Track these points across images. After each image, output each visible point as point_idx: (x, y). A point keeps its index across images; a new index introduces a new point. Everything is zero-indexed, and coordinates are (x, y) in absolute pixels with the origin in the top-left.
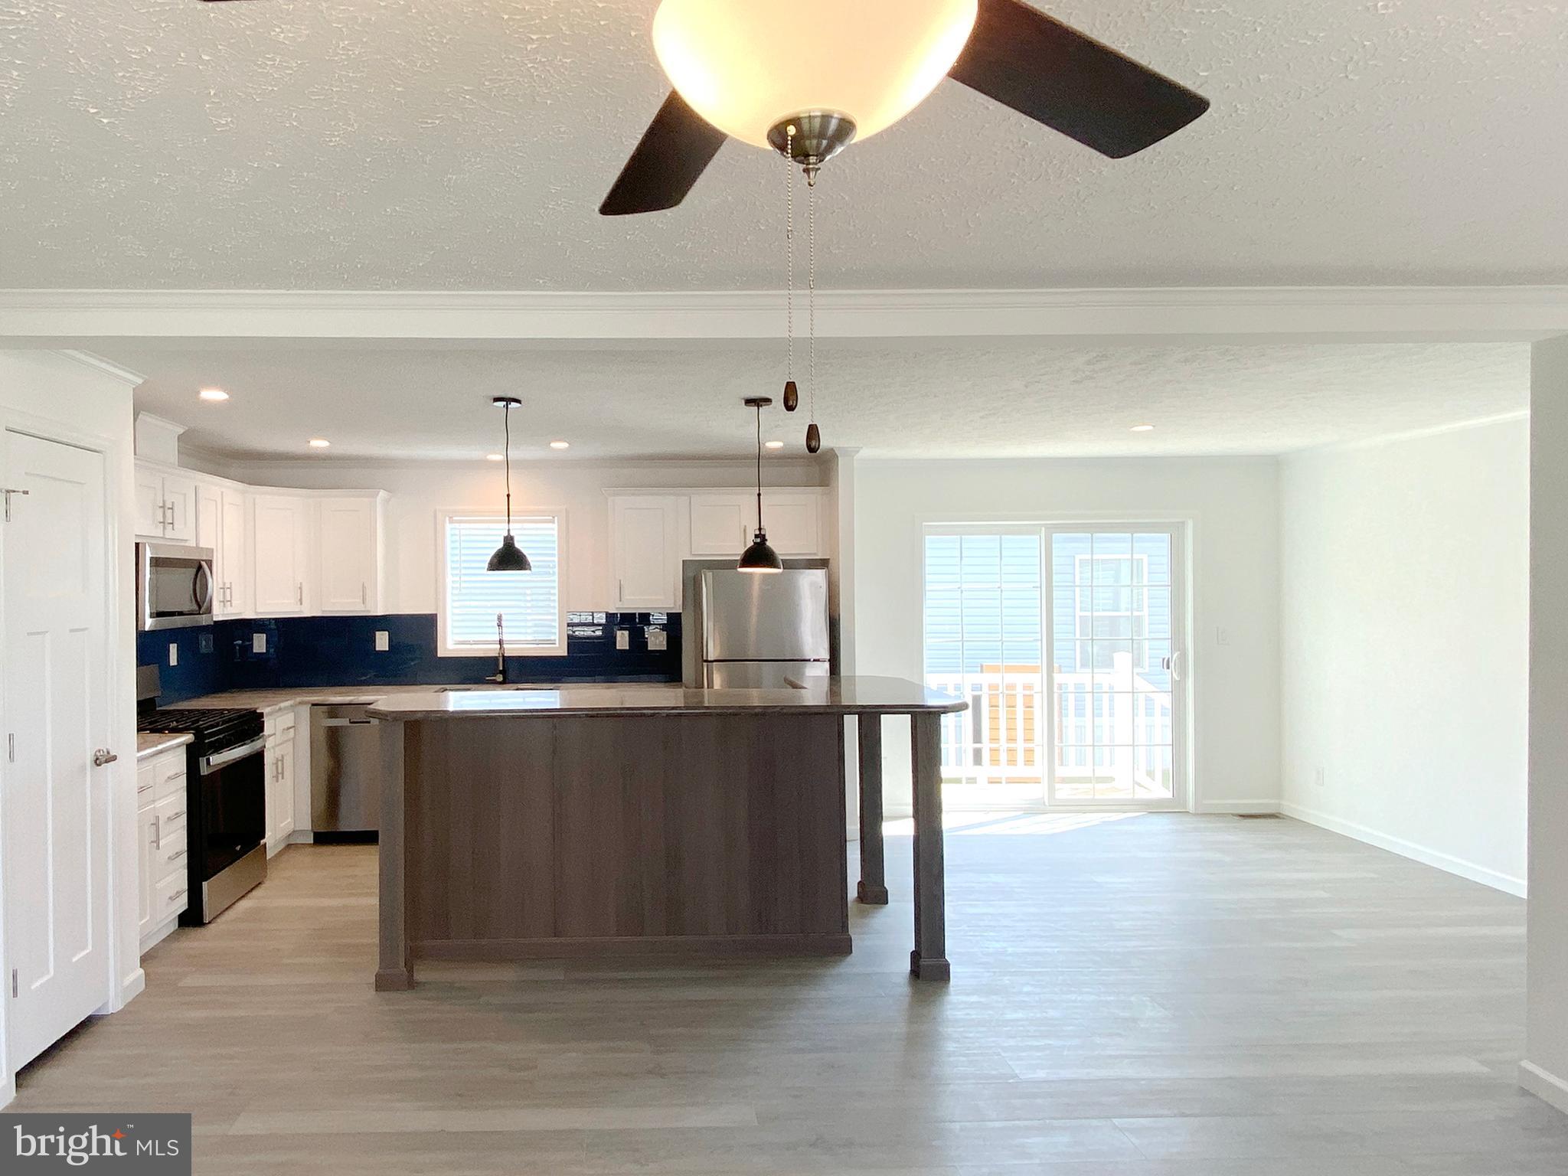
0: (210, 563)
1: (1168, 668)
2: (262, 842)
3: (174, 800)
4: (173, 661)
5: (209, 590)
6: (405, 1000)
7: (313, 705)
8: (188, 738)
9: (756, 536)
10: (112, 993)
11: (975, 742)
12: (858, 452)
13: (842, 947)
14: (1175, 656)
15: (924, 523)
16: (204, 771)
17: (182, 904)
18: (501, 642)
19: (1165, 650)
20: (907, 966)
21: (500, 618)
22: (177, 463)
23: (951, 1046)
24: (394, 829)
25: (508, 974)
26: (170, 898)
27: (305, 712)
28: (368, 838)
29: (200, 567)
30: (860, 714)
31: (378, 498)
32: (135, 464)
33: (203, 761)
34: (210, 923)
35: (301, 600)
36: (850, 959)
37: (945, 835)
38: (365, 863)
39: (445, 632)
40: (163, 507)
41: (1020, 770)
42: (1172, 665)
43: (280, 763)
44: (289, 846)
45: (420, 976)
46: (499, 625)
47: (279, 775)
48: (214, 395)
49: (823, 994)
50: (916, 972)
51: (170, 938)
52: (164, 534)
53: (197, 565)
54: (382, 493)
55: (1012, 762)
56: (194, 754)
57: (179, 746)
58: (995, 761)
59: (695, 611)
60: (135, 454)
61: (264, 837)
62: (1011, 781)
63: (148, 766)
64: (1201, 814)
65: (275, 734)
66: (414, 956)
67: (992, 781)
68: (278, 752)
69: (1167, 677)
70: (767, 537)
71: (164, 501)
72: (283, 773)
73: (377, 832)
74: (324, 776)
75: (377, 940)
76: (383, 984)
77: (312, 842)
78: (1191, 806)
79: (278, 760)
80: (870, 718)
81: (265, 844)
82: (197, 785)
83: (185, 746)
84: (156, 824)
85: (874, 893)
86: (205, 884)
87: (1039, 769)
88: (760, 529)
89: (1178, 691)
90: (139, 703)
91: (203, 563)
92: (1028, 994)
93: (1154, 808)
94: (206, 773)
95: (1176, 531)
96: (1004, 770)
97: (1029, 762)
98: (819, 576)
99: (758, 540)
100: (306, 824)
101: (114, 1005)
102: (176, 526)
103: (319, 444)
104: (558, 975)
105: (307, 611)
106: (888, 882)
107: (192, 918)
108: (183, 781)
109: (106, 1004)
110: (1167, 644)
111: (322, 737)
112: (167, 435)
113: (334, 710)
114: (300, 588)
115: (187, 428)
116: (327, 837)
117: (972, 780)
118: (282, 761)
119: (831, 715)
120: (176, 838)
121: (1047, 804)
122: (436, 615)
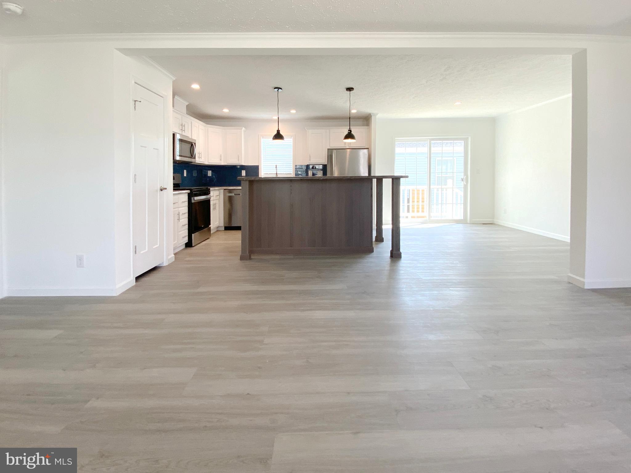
0: (195, 144)
1: (463, 181)
2: (210, 226)
3: (185, 209)
4: (185, 175)
5: (195, 152)
6: (248, 262)
7: (224, 189)
8: (189, 191)
9: (349, 130)
10: (165, 260)
11: (408, 203)
12: (377, 114)
13: (371, 251)
14: (465, 177)
15: (396, 138)
16: (193, 201)
17: (186, 240)
18: (277, 174)
19: (462, 175)
20: (389, 255)
21: (276, 166)
22: (186, 113)
23: (402, 272)
24: (246, 226)
25: (278, 257)
26: (183, 237)
27: (222, 191)
28: (238, 228)
29: (192, 145)
30: (377, 179)
31: (242, 130)
32: (173, 110)
33: (193, 198)
34: (194, 246)
35: (221, 160)
36: (373, 253)
37: (401, 228)
38: (238, 235)
39: (261, 170)
40: (182, 125)
41: (420, 214)
42: (464, 180)
43: (215, 205)
44: (217, 231)
45: (252, 257)
46: (276, 168)
47: (214, 209)
48: (196, 86)
49: (366, 261)
50: (392, 256)
51: (183, 249)
52: (182, 133)
53: (191, 144)
54: (243, 129)
55: (418, 211)
56: (190, 196)
57: (186, 193)
58: (413, 211)
59: (331, 164)
60: (173, 106)
61: (210, 225)
62: (418, 217)
63: (176, 197)
64: (472, 223)
65: (213, 196)
66: (251, 252)
67: (412, 217)
68: (215, 202)
69: (462, 184)
70: (352, 131)
71: (182, 123)
72: (216, 208)
73: (241, 227)
74: (227, 211)
75: (241, 250)
76: (242, 258)
77: (224, 230)
78: (468, 221)
79: (214, 204)
80: (380, 180)
81: (210, 227)
82: (191, 205)
83: (187, 194)
84: (179, 214)
85: (380, 239)
86: (193, 235)
87: (426, 214)
88: (350, 128)
89: (465, 187)
90: (174, 184)
91: (193, 143)
92: (424, 261)
93: (458, 222)
94: (193, 202)
95: (466, 140)
96: (416, 214)
97: (423, 211)
98: (366, 151)
99: (349, 132)
100: (222, 224)
101: (165, 264)
102: (186, 132)
103: (226, 111)
104: (292, 257)
105: (223, 163)
106: (384, 236)
107: (189, 245)
108: (187, 204)
109: (163, 263)
110: (463, 174)
111: (227, 198)
112: (183, 104)
113: (230, 191)
114: (221, 156)
115: (189, 103)
116: (228, 228)
117: (407, 217)
118: (215, 204)
119: (368, 179)
120: (185, 220)
121: (428, 221)
122: (259, 166)
